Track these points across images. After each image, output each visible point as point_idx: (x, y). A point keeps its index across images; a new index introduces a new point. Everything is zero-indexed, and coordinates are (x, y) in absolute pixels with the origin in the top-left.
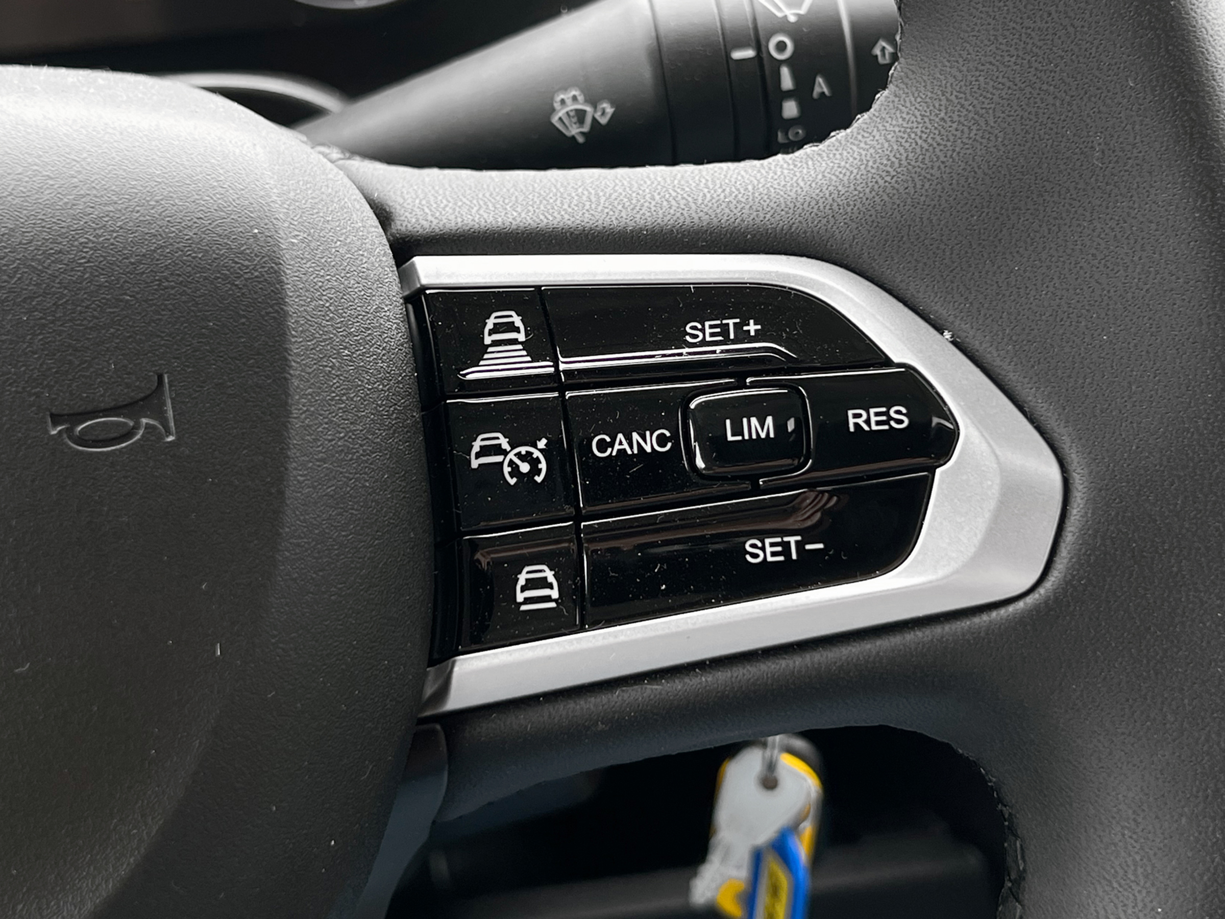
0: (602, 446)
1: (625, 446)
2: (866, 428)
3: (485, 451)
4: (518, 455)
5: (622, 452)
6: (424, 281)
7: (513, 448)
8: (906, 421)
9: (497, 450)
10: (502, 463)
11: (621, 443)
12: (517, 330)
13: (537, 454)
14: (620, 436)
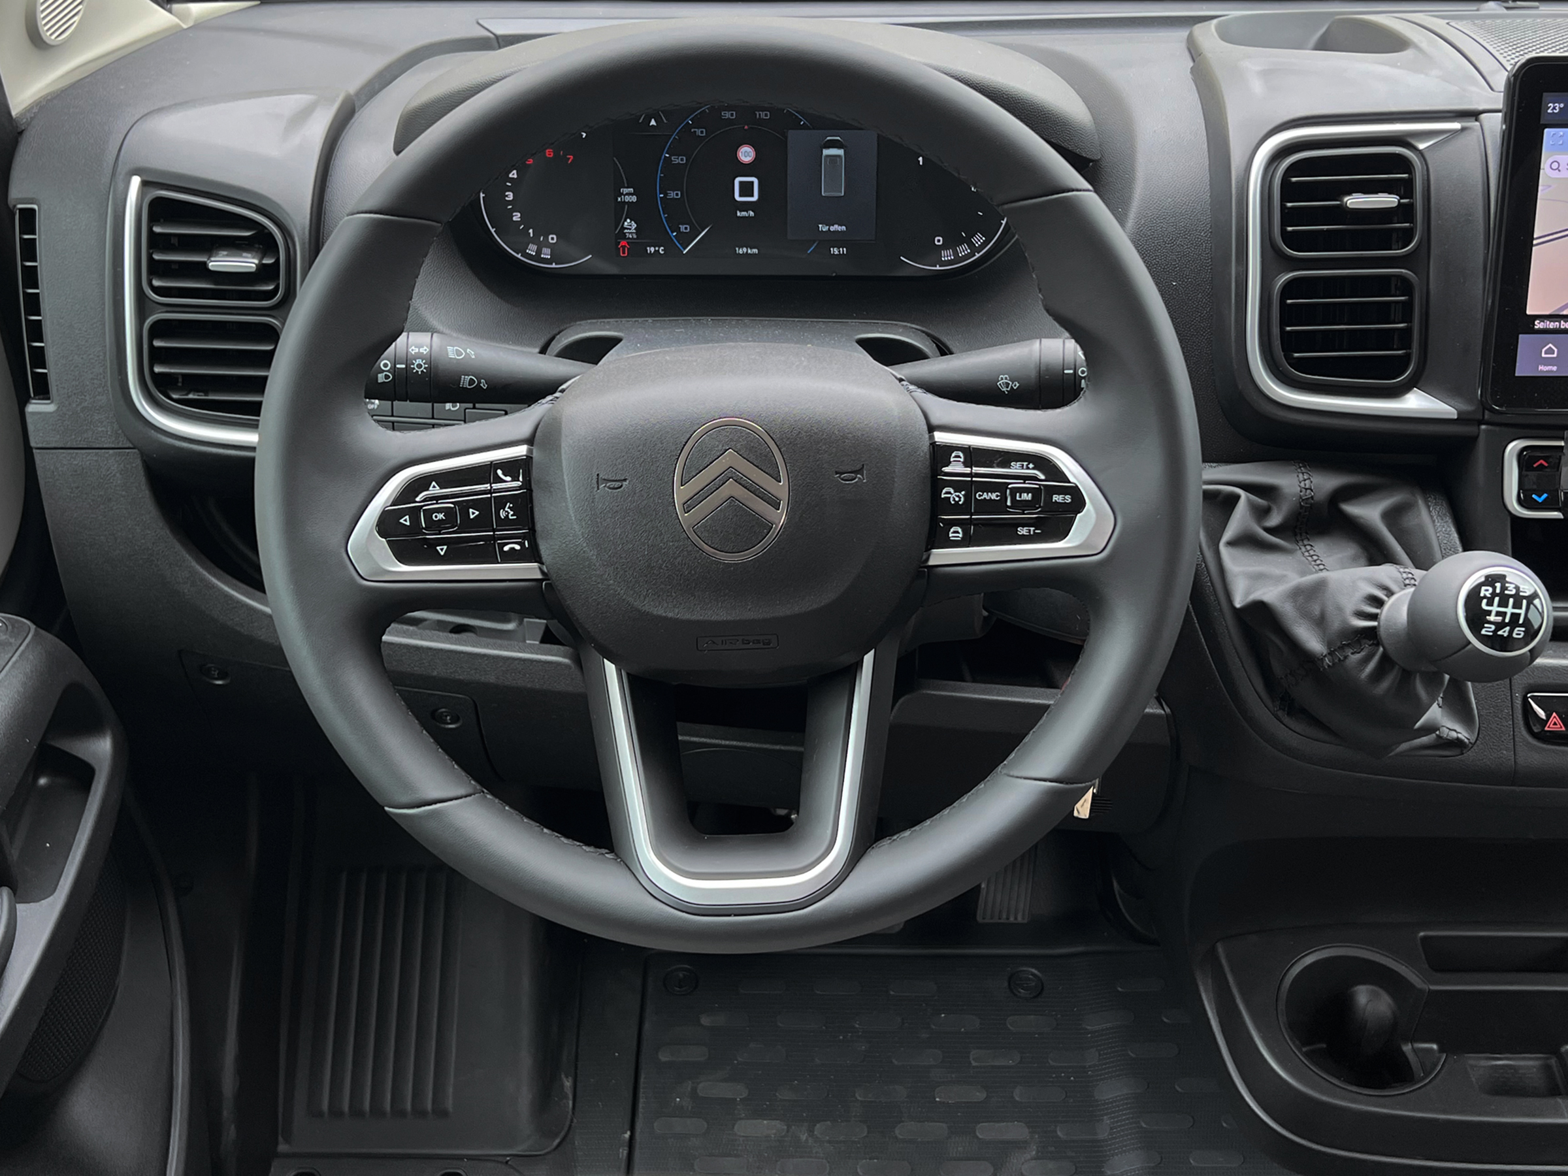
0: (980, 496)
1: (986, 496)
2: (1058, 501)
3: (947, 493)
4: (956, 495)
5: (985, 498)
6: (936, 440)
7: (955, 492)
8: (1070, 500)
9: (950, 493)
10: (949, 498)
11: (985, 495)
12: (960, 457)
13: (961, 496)
14: (985, 493)
